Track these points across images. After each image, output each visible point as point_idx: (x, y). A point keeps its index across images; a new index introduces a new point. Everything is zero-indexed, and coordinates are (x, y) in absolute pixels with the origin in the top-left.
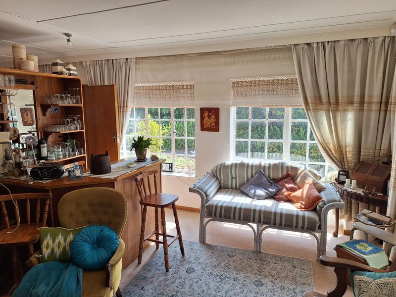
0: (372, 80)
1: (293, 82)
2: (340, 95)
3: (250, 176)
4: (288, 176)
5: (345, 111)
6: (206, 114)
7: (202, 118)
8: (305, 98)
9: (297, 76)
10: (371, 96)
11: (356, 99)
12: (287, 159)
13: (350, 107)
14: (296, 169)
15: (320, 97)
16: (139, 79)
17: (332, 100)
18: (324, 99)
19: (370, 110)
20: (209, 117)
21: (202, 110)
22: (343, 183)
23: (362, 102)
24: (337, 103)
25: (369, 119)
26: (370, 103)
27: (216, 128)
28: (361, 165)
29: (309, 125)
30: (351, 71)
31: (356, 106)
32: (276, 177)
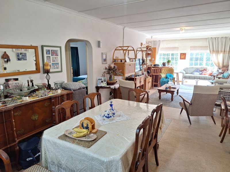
0: (227, 46)
1: (207, 47)
2: (219, 50)
3: (194, 70)
4: (204, 70)
5: (220, 54)
6: (182, 55)
7: (181, 56)
8: (210, 51)
9: (208, 45)
10: (227, 50)
11: (223, 51)
12: (204, 66)
13: (221, 53)
14: (207, 68)
15: (214, 50)
16: (162, 46)
17: (217, 51)
18: (215, 51)
19: (226, 54)
20: (183, 55)
21: (181, 54)
22: (218, 71)
23: (224, 52)
24: (218, 52)
25: (226, 55)
26: (226, 52)
27: (185, 58)
28: (223, 66)
29: (211, 57)
30: (222, 44)
31: (223, 52)
32: (201, 70)
